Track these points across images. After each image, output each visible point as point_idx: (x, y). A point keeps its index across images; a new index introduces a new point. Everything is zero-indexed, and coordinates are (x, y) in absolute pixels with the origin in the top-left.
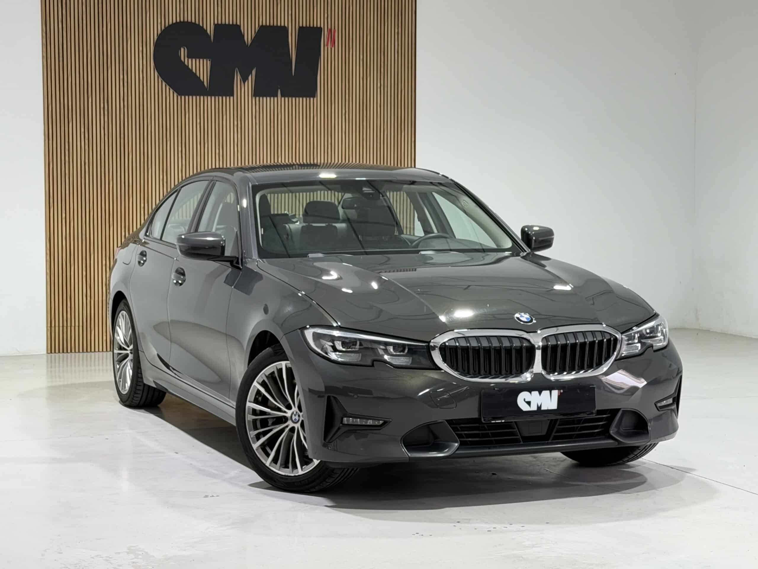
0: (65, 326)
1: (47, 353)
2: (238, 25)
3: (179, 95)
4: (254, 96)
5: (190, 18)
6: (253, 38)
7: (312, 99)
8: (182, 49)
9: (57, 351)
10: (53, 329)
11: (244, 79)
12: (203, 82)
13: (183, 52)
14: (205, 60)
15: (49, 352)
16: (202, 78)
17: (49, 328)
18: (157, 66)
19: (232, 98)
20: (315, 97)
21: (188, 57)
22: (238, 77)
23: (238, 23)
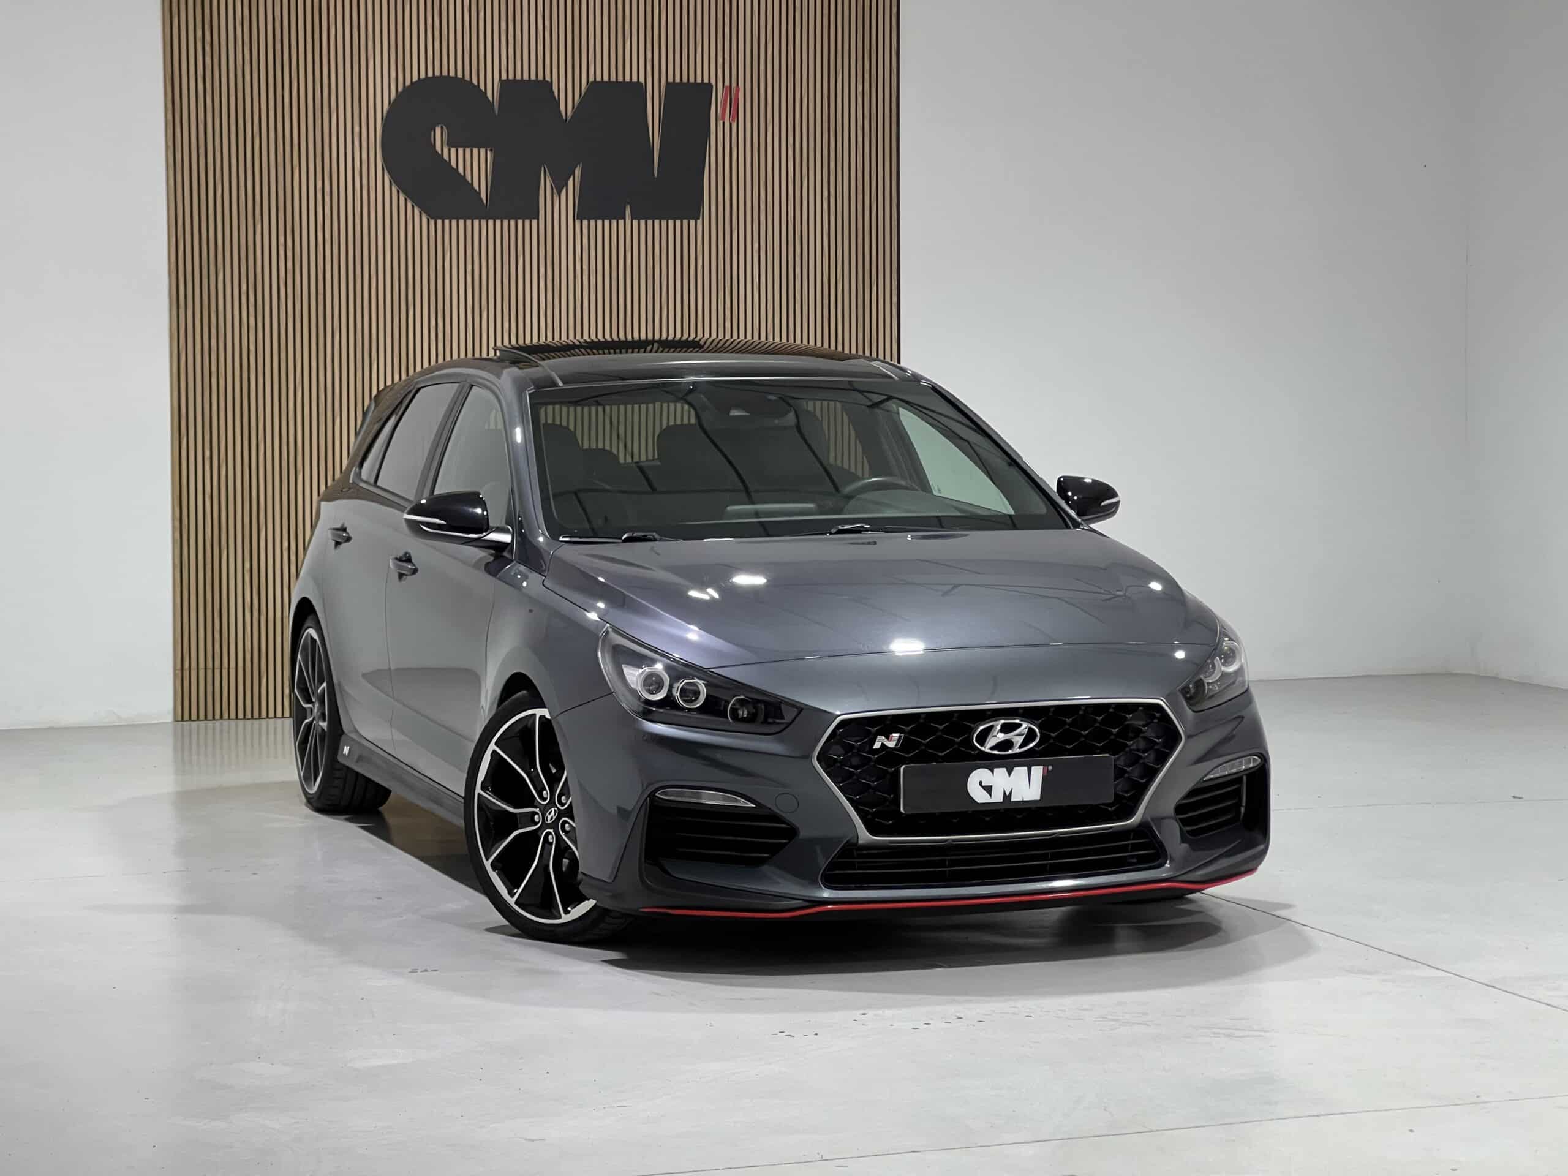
0: (210, 669)
1: (176, 720)
2: (547, 82)
3: (432, 218)
4: (577, 219)
5: (454, 68)
6: (575, 107)
7: (692, 223)
8: (438, 130)
9: (194, 717)
10: (186, 674)
11: (559, 186)
12: (479, 193)
13: (439, 135)
14: (483, 151)
15: (180, 719)
16: (476, 186)
17: (179, 672)
18: (388, 165)
19: (534, 222)
20: (699, 219)
21: (450, 145)
22: (546, 184)
23: (548, 78)
